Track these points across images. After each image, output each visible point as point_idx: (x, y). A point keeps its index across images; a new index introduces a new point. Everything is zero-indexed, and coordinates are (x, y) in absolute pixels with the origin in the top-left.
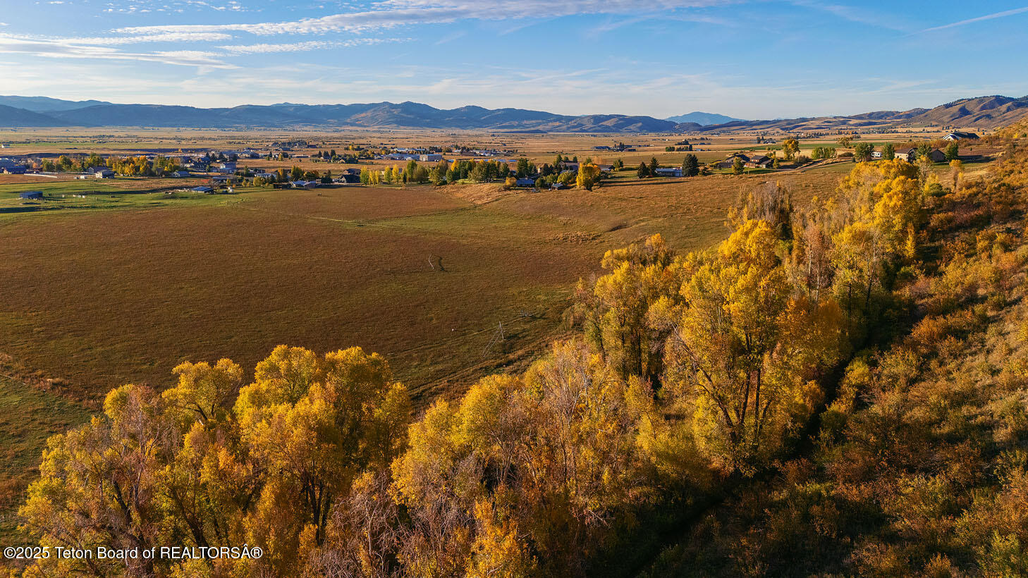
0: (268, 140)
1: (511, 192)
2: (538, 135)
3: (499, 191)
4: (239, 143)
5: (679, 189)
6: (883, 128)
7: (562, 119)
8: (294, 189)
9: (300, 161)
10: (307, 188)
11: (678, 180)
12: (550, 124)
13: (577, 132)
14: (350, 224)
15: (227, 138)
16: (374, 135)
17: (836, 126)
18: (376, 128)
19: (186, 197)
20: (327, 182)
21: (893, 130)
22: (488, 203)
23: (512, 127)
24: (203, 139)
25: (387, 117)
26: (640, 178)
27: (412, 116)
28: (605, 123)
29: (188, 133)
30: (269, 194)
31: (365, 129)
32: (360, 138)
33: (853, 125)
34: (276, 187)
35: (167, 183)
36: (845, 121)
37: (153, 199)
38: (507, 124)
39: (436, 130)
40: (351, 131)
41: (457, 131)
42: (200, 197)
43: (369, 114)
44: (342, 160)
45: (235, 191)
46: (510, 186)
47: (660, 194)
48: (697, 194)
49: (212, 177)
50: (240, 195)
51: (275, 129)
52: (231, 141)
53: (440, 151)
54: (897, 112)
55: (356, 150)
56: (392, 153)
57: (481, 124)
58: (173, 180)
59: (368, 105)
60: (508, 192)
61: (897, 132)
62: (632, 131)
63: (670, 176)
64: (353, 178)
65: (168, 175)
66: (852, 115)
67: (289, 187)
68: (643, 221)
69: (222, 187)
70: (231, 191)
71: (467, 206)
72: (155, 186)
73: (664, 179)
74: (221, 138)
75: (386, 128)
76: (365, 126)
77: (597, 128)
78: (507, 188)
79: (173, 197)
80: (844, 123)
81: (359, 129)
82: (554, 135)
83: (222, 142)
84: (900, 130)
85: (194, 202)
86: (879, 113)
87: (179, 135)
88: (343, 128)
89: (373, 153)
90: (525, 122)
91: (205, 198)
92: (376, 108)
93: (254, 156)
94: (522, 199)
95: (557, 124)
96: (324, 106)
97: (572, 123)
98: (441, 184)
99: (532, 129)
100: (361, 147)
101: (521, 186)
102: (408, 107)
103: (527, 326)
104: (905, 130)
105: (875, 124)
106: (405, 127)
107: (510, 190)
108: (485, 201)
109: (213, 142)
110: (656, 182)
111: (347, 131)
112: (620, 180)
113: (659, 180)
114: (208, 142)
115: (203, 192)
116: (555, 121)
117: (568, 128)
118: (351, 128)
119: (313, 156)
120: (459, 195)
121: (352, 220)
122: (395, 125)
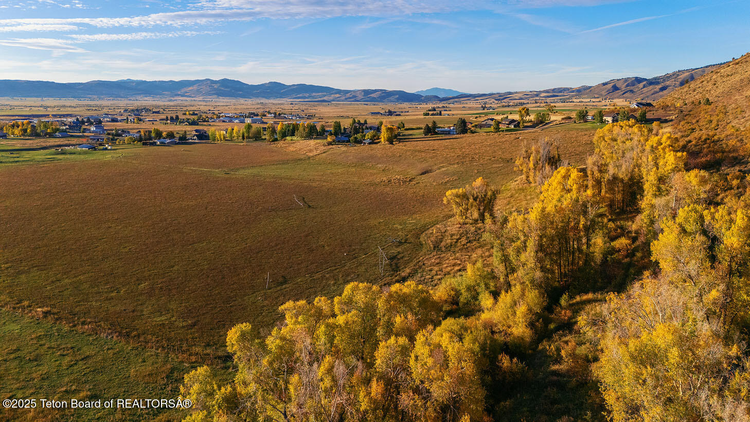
0: (119, 108)
1: (333, 147)
2: (324, 103)
3: (324, 145)
4: (96, 110)
5: (459, 143)
6: (563, 99)
7: (341, 92)
8: (159, 145)
9: (153, 123)
10: (169, 145)
11: (454, 136)
12: (333, 96)
13: (353, 101)
14: (218, 172)
15: (84, 106)
16: (200, 103)
17: (532, 97)
18: (201, 98)
19: (74, 153)
20: (183, 140)
21: (571, 100)
22: (318, 155)
23: (304, 98)
24: (64, 106)
25: (209, 90)
26: (425, 135)
27: (228, 90)
28: (372, 95)
29: (50, 102)
30: (140, 149)
31: (193, 99)
32: (191, 106)
33: (543, 97)
34: (144, 144)
35: (52, 142)
36: (538, 94)
37: (46, 155)
38: (301, 95)
39: (247, 99)
40: (182, 101)
41: (264, 101)
42: (85, 153)
43: (195, 87)
44: (185, 123)
45: (113, 148)
46: (331, 142)
47: (446, 147)
48: (473, 147)
49: (88, 137)
50: (117, 151)
51: (122, 99)
52: (89, 108)
53: (257, 115)
54: (571, 88)
55: (192, 115)
56: (222, 117)
57: (282, 96)
58: (57, 140)
59: (194, 81)
60: (331, 146)
61: (574, 102)
62: (391, 101)
63: (446, 134)
64: (202, 136)
65: (51, 135)
66: (542, 90)
67: (154, 144)
68: (443, 167)
69: (101, 145)
70: (109, 148)
71: (302, 157)
72: (44, 145)
73: (444, 137)
74: (79, 106)
75: (209, 98)
76: (192, 97)
77: (367, 99)
78: (330, 144)
79: (63, 153)
80: (537, 95)
81: (188, 99)
82: (336, 104)
83: (81, 109)
84: (575, 100)
85: (82, 157)
86: (559, 89)
87: (44, 103)
88: (175, 99)
89: (207, 117)
90: (314, 94)
91: (90, 153)
92: (200, 84)
93: (114, 120)
94: (344, 152)
95: (338, 95)
96: (159, 81)
97: (348, 95)
98: (273, 141)
99: (320, 99)
100: (196, 112)
101: (339, 142)
102: (225, 82)
103: (399, 249)
104: (578, 100)
105: (557, 96)
106: (224, 98)
107: (333, 145)
108: (315, 153)
109: (74, 109)
110: (438, 138)
111: (179, 100)
112: (410, 137)
113: (441, 137)
114: (69, 109)
115: (87, 149)
116: (336, 93)
117: (346, 99)
118: (181, 98)
119: (161, 120)
120: (291, 149)
121: (219, 169)
122: (216, 96)
